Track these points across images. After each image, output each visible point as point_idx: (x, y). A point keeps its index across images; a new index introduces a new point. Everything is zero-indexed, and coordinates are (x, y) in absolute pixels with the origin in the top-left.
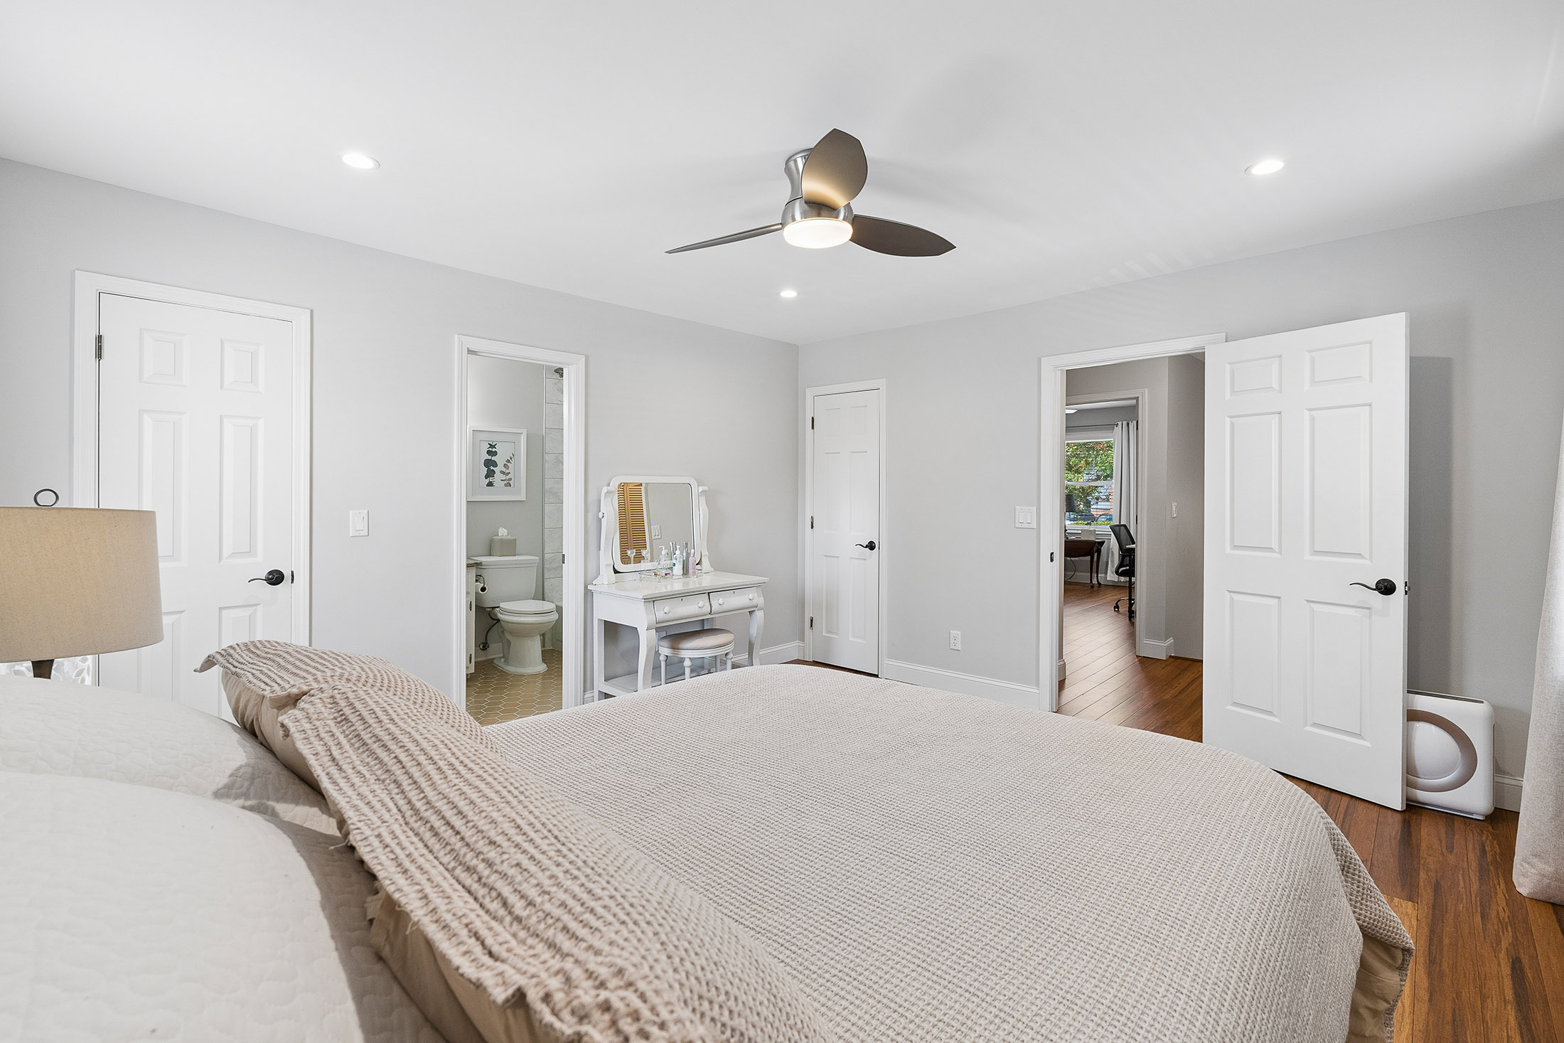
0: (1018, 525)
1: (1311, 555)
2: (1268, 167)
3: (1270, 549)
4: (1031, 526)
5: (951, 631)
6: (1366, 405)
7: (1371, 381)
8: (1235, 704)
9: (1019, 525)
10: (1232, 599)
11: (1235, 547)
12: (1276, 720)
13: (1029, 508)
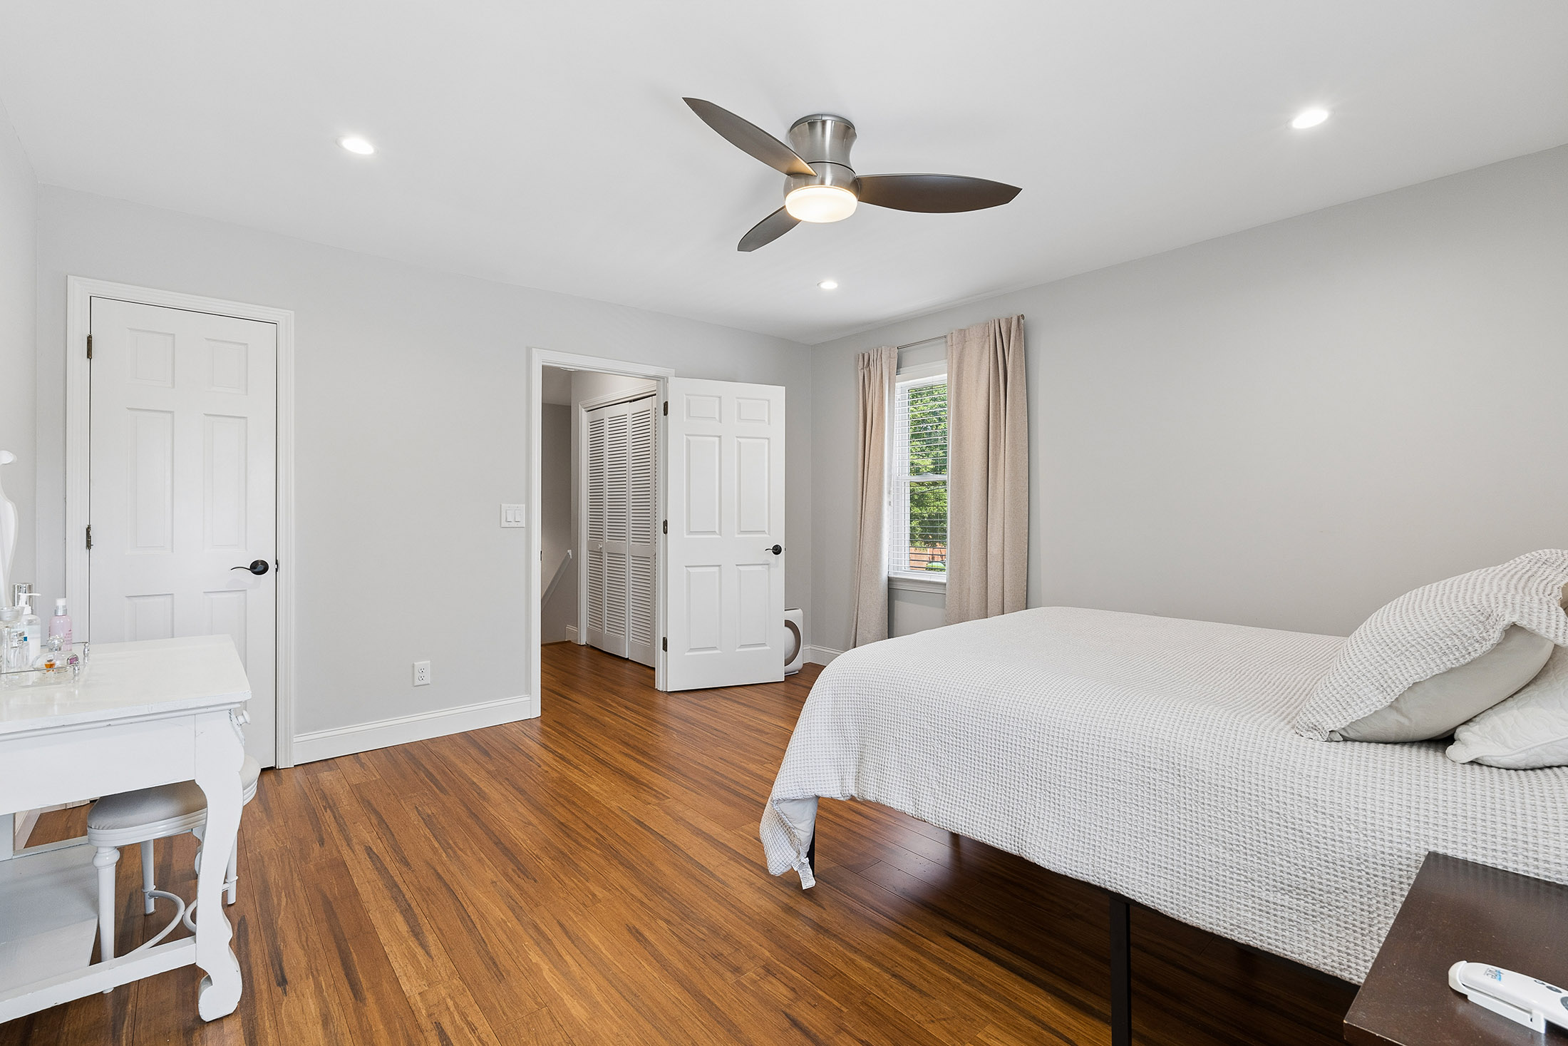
0: (504, 524)
1: (739, 534)
2: (829, 285)
3: (714, 532)
4: (519, 525)
5: (415, 663)
6: (766, 438)
7: (769, 424)
8: (692, 650)
9: (507, 525)
10: (689, 573)
11: (691, 533)
12: (719, 652)
13: (517, 505)
